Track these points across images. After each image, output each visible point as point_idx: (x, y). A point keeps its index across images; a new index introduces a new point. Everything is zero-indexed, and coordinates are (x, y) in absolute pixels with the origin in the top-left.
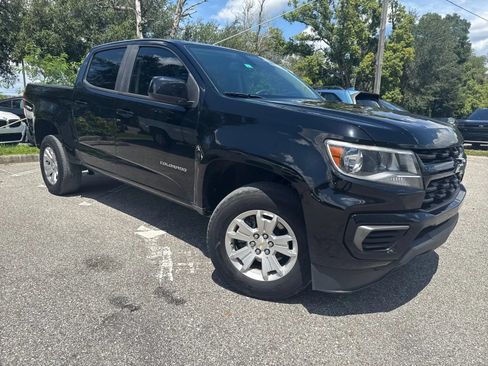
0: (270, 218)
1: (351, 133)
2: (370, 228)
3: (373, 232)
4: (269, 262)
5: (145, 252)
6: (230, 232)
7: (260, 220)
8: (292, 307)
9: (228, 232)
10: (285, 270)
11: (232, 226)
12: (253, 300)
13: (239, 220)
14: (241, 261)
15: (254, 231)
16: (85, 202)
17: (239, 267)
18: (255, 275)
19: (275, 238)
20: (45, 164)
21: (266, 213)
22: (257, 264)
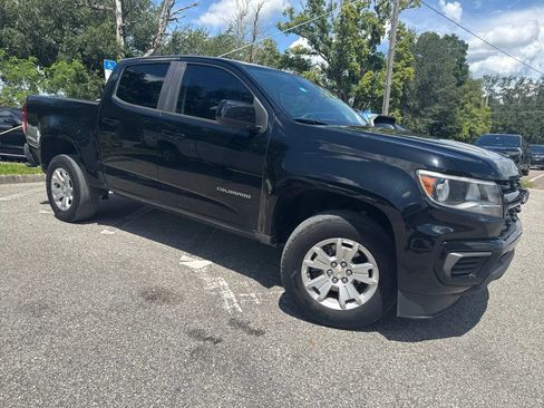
0: (350, 246)
1: (436, 162)
2: (460, 255)
3: (462, 259)
4: (346, 290)
5: (200, 283)
6: (307, 261)
7: (340, 249)
8: (370, 334)
9: (305, 261)
10: (364, 298)
11: (309, 255)
12: (330, 329)
13: (317, 249)
14: (317, 289)
15: (333, 259)
16: (106, 230)
17: (315, 296)
18: (331, 304)
19: (354, 266)
20: (53, 187)
21: (346, 241)
22: (334, 294)
